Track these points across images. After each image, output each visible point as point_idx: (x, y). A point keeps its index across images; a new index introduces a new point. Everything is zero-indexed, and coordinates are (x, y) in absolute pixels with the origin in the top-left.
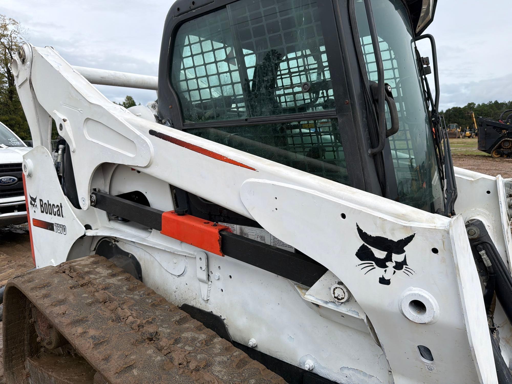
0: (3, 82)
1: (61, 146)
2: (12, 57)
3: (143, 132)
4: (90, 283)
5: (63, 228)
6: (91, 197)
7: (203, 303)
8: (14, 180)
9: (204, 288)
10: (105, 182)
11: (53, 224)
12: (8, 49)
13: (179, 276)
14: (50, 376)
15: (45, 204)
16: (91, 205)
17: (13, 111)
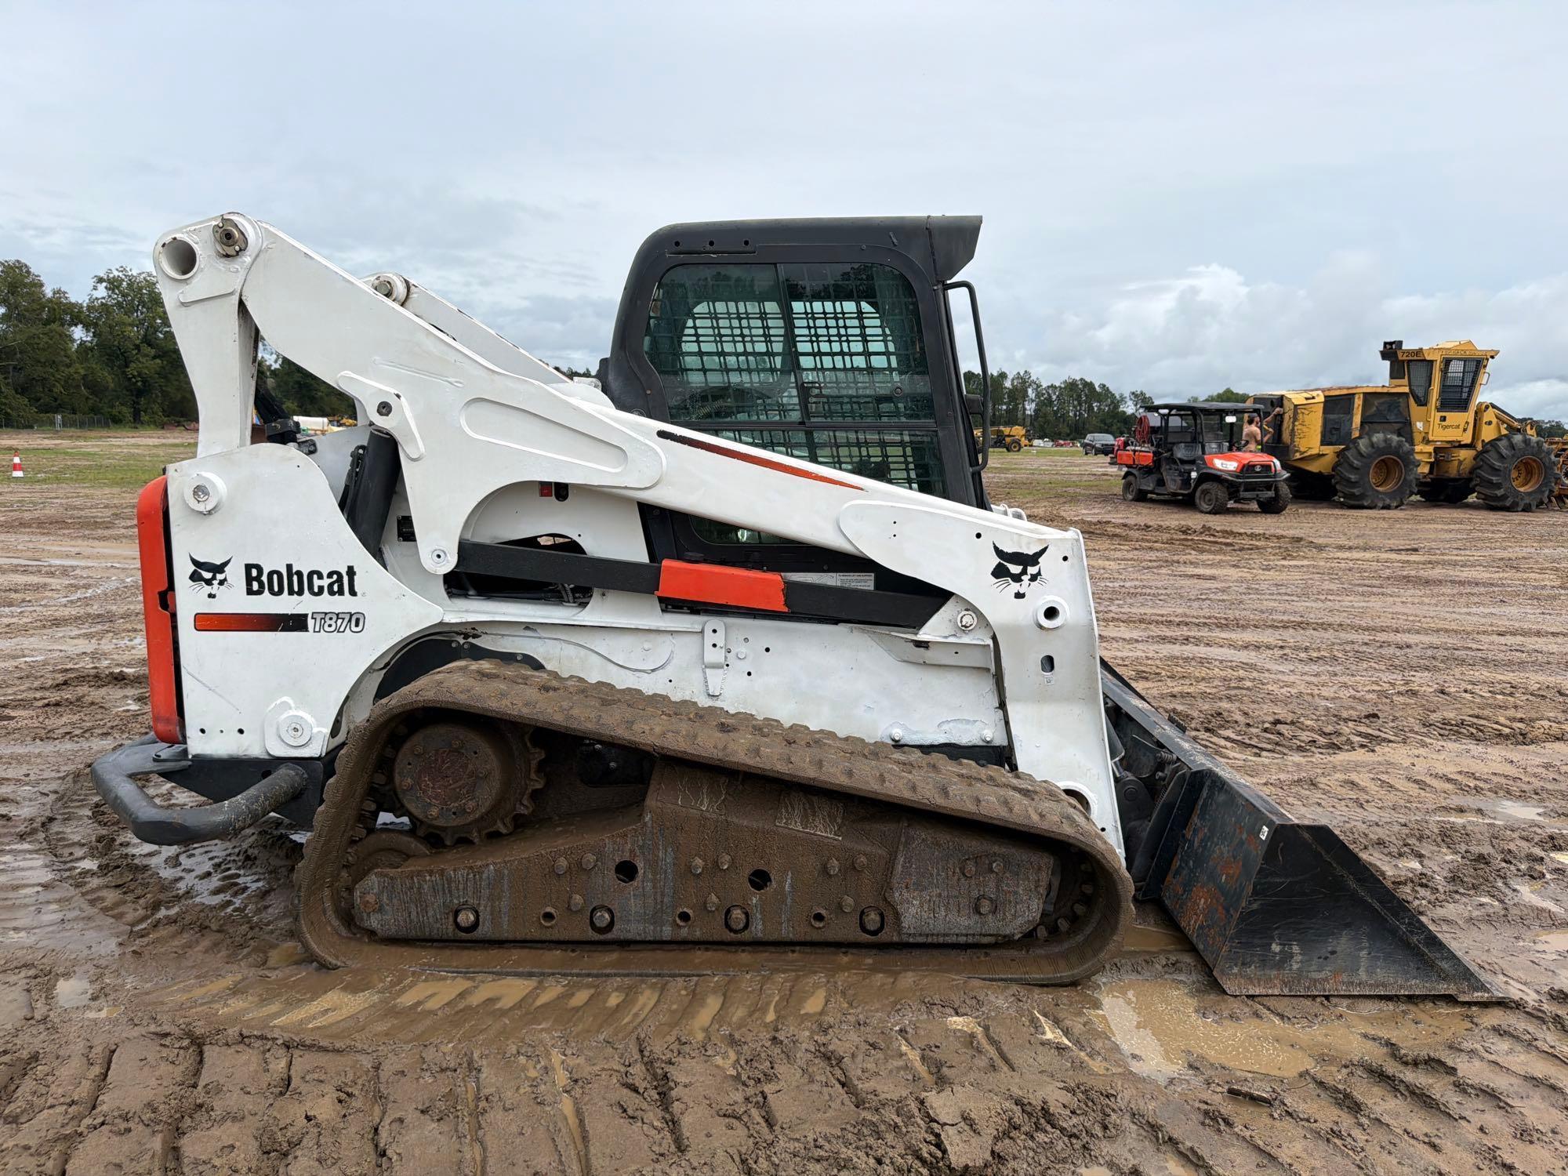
5: (353, 619)
7: (707, 701)
9: (716, 675)
11: (306, 616)
13: (655, 670)
15: (274, 572)
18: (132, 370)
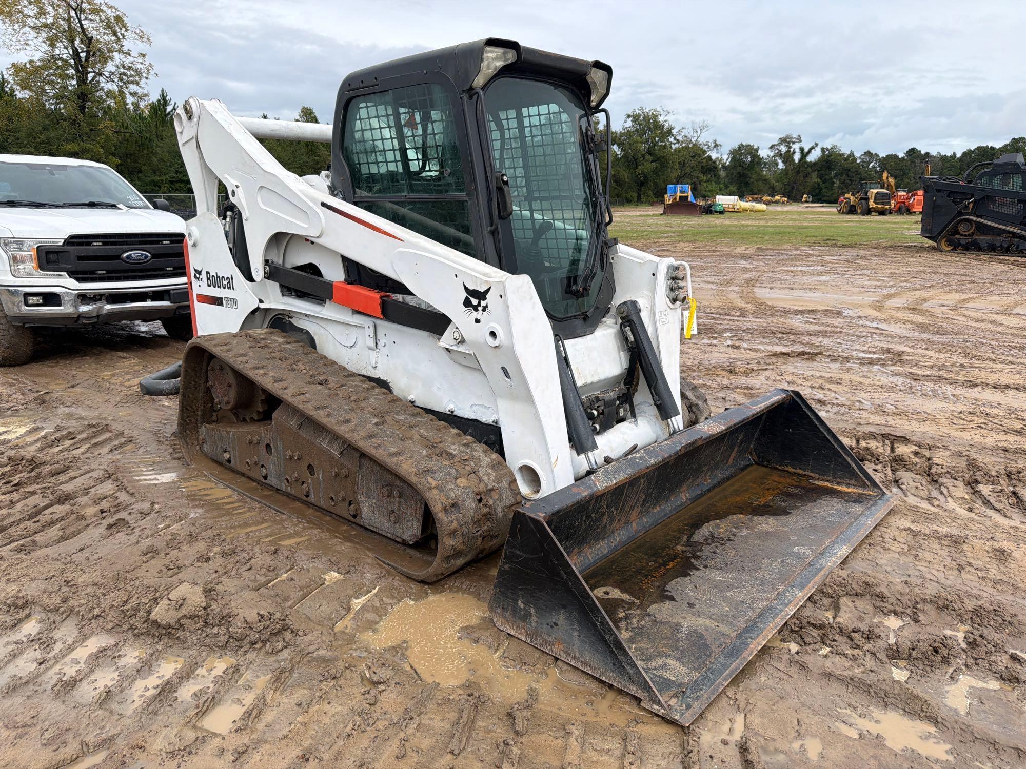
0: (68, 75)
1: (229, 213)
2: (81, 25)
3: (315, 203)
4: (266, 346)
5: (234, 302)
6: (265, 268)
7: (372, 370)
8: (146, 257)
9: (373, 354)
10: (278, 254)
11: (222, 298)
12: (75, 10)
13: (351, 347)
14: (228, 433)
15: (213, 276)
16: (265, 277)
17: (87, 134)
18: (639, 170)
